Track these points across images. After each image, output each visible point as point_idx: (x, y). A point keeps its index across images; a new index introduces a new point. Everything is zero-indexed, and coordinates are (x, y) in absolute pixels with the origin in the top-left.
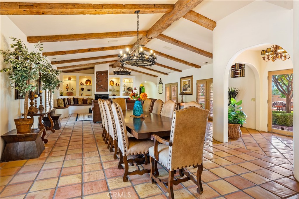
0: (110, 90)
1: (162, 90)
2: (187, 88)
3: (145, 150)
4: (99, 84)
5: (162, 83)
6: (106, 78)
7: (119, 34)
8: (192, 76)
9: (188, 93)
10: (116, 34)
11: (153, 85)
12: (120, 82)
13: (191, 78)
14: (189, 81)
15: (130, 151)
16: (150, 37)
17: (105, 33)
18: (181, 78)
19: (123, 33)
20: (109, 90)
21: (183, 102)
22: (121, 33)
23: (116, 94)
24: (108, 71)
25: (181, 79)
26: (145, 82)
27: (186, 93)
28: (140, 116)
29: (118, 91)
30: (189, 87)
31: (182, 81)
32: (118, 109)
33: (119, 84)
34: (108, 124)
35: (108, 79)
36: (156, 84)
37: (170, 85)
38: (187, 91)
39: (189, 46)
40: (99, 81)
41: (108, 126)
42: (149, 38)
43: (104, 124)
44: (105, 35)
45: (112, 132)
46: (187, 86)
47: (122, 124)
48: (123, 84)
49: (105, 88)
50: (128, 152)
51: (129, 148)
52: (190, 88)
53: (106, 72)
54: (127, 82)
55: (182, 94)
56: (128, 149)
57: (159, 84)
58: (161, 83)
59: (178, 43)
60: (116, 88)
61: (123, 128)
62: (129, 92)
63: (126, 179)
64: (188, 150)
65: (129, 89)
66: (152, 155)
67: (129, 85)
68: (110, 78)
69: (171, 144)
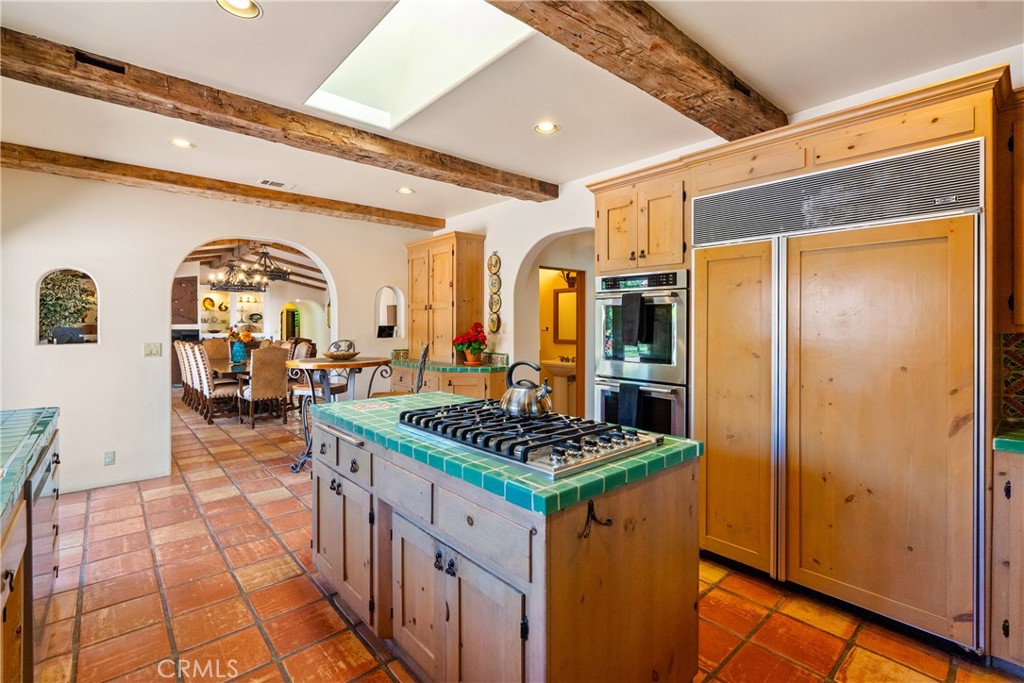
0: (204, 320)
3: (233, 393)
6: (192, 293)
12: (229, 302)
15: (216, 393)
20: (199, 320)
23: (218, 330)
24: (196, 277)
26: (298, 301)
28: (240, 362)
29: (224, 322)
32: (202, 350)
33: (228, 306)
35: (196, 296)
40: (174, 301)
41: (192, 379)
48: (239, 306)
49: (191, 316)
50: (213, 394)
51: (214, 390)
53: (192, 281)
54: (249, 302)
56: (214, 392)
57: (328, 305)
60: (219, 315)
62: (254, 324)
63: (211, 422)
64: (269, 384)
65: (254, 317)
66: (239, 395)
67: (254, 309)
68: (203, 293)
69: (250, 378)
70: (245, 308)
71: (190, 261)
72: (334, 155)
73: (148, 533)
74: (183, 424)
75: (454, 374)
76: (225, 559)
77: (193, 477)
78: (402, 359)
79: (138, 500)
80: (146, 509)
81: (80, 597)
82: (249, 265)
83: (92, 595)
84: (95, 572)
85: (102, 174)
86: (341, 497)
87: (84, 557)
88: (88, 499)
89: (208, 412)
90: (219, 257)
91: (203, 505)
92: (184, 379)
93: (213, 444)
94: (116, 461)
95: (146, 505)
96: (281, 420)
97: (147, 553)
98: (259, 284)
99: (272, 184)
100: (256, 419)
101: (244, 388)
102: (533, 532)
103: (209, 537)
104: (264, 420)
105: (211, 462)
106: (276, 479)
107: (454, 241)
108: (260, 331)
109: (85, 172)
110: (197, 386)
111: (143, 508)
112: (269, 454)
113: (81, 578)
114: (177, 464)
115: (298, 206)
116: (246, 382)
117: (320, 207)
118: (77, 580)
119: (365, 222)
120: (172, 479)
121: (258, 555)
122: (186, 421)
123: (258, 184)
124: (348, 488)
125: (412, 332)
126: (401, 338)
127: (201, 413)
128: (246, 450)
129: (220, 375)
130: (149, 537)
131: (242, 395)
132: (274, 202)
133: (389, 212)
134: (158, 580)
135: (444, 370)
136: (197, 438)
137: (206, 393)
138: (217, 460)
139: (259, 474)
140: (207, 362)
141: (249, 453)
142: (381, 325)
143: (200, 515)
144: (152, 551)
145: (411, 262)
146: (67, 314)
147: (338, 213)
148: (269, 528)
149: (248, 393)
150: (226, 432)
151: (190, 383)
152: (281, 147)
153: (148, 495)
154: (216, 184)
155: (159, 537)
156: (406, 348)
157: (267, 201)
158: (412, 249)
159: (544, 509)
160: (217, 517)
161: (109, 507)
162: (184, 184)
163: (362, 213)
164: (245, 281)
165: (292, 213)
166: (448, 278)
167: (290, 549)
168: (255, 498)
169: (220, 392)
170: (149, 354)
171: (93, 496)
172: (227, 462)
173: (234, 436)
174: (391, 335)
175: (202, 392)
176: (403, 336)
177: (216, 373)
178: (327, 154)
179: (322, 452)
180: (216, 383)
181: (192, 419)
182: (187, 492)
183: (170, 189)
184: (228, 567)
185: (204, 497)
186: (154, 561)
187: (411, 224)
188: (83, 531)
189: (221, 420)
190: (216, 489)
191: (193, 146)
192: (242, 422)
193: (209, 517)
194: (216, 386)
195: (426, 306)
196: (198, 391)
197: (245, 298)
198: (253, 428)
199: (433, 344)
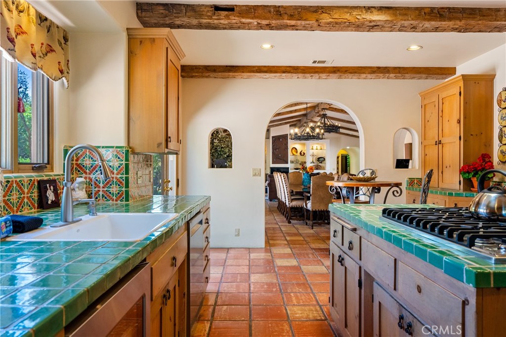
0: (292, 161)
3: (301, 205)
4: (276, 153)
6: (285, 145)
12: (305, 149)
20: (289, 162)
24: (287, 134)
26: (348, 148)
28: (307, 186)
29: (303, 163)
33: (305, 152)
35: (288, 146)
40: (276, 150)
48: (311, 152)
49: (284, 159)
50: (291, 204)
51: (291, 202)
53: (285, 137)
54: (317, 149)
60: (300, 159)
62: (320, 164)
63: (289, 222)
65: (321, 159)
66: (305, 207)
67: (320, 154)
68: (291, 144)
69: (311, 195)
70: (315, 154)
71: (284, 125)
72: (352, 30)
73: (249, 275)
74: (275, 222)
75: (459, 198)
76: (283, 298)
77: (276, 251)
78: (416, 186)
79: (248, 258)
80: (251, 263)
81: (217, 297)
82: (315, 124)
83: (221, 298)
84: (225, 287)
85: (234, 74)
86: (344, 268)
87: (221, 279)
88: (228, 252)
89: (288, 216)
90: (300, 120)
91: (278, 267)
93: (290, 234)
94: (240, 234)
95: (251, 261)
97: (247, 285)
98: (318, 134)
99: (319, 62)
100: (314, 223)
101: (307, 202)
102: (465, 303)
103: (277, 285)
104: (320, 224)
105: (286, 244)
106: (320, 260)
107: (461, 84)
108: (324, 169)
109: (227, 74)
110: (283, 200)
111: (249, 262)
112: (319, 245)
113: (219, 288)
114: (269, 242)
115: (336, 75)
116: (308, 198)
117: (351, 73)
118: (217, 289)
119: (385, 80)
120: (265, 250)
121: (301, 301)
122: (277, 220)
123: (310, 64)
124: (348, 261)
125: (424, 163)
126: (416, 169)
128: (305, 241)
129: (295, 193)
130: (249, 277)
131: (307, 207)
132: (321, 75)
133: (404, 68)
134: (250, 300)
135: (450, 194)
136: (281, 230)
138: (290, 244)
139: (310, 256)
141: (307, 243)
142: (400, 158)
143: (275, 271)
144: (249, 285)
145: (424, 107)
146: (226, 156)
147: (364, 76)
148: (311, 288)
149: (309, 206)
150: (297, 229)
151: (280, 198)
152: (317, 33)
153: (253, 256)
154: (288, 68)
155: (254, 278)
156: (420, 177)
157: (317, 75)
158: (424, 96)
159: (474, 282)
160: (284, 275)
161: (236, 258)
162: (271, 72)
163: (382, 73)
164: (310, 132)
165: (333, 82)
166: (456, 117)
167: (321, 304)
168: (306, 269)
169: (295, 204)
170: (255, 175)
171: (230, 251)
172: (294, 246)
173: (301, 232)
174: (407, 167)
175: (286, 203)
176: (417, 168)
177: (292, 192)
178: (347, 30)
179: (334, 236)
180: (292, 198)
181: (280, 219)
182: (271, 258)
183: (265, 77)
184: (284, 304)
185: (279, 262)
186: (250, 290)
187: (424, 76)
188: (223, 267)
189: (296, 221)
190: (286, 260)
191: (272, 46)
192: (306, 224)
193: (279, 274)
194: (292, 200)
195: (436, 142)
196: (283, 202)
197: (315, 147)
198: (312, 228)
199: (442, 173)
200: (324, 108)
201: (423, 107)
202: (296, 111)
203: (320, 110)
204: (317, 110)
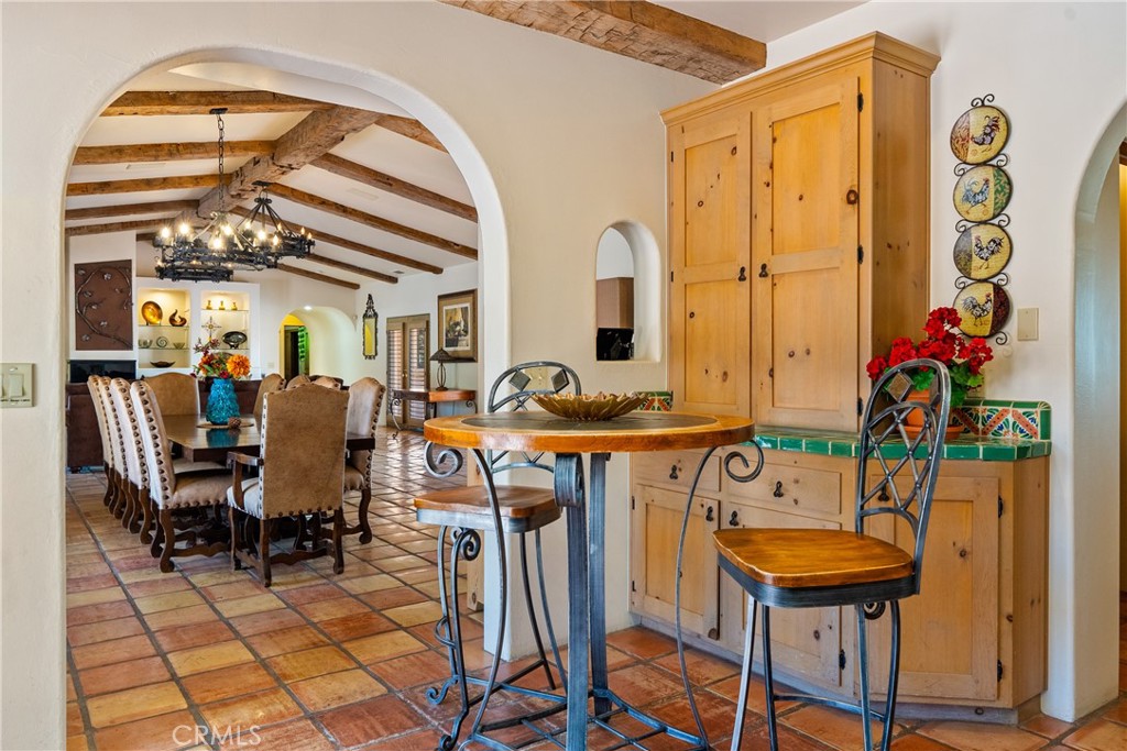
0: (145, 343)
1: (376, 345)
2: (460, 335)
3: (218, 495)
4: (90, 316)
5: (376, 315)
6: (121, 291)
7: (166, 151)
8: (473, 292)
9: (462, 355)
10: (157, 151)
11: (339, 320)
12: (188, 307)
13: (471, 298)
14: (465, 310)
15: (180, 497)
16: (284, 162)
17: (110, 147)
18: (440, 297)
19: (181, 148)
20: (135, 343)
21: (446, 389)
22: (173, 149)
23: (169, 362)
24: (130, 261)
25: (443, 302)
26: (308, 308)
27: (456, 355)
28: (226, 424)
29: (179, 347)
30: (466, 332)
31: (445, 308)
32: (145, 396)
33: (187, 317)
34: (123, 450)
35: (131, 297)
36: (354, 318)
37: (405, 324)
38: (458, 348)
39: (430, 195)
40: (90, 305)
41: (124, 457)
42: (282, 167)
43: (113, 459)
44: (112, 153)
45: (135, 468)
46: (458, 328)
47: (156, 431)
48: (205, 316)
49: (120, 335)
50: (174, 499)
51: (175, 490)
52: (469, 337)
53: (122, 269)
54: (223, 309)
55: (443, 358)
56: (173, 492)
57: (365, 316)
58: (371, 313)
59: (391, 185)
60: (171, 334)
61: (158, 441)
62: (232, 351)
63: (167, 567)
64: (303, 476)
65: (233, 338)
66: (232, 501)
67: (233, 322)
68: (144, 291)
69: (261, 462)
70: (217, 321)
71: (118, 230)
74: (105, 569)
89: (160, 539)
92: (107, 457)
96: (329, 561)
101: (245, 484)
107: (866, 68)
110: (135, 476)
116: (254, 473)
122: (112, 558)
126: (651, 361)
127: (146, 539)
128: (264, 664)
129: (189, 455)
131: (242, 504)
137: (156, 494)
140: (159, 423)
145: (681, 158)
149: (254, 499)
150: (207, 598)
151: (120, 468)
156: (665, 389)
166: (836, 181)
169: (188, 494)
173: (229, 609)
174: (624, 355)
175: (147, 491)
176: (658, 357)
177: (177, 449)
180: (178, 470)
181: (122, 548)
189: (192, 561)
192: (238, 566)
194: (181, 479)
195: (743, 270)
196: (134, 486)
197: (216, 302)
198: (268, 585)
199: (772, 376)
200: (264, 179)
201: (679, 157)
202: (165, 182)
203: (250, 186)
204: (236, 187)
